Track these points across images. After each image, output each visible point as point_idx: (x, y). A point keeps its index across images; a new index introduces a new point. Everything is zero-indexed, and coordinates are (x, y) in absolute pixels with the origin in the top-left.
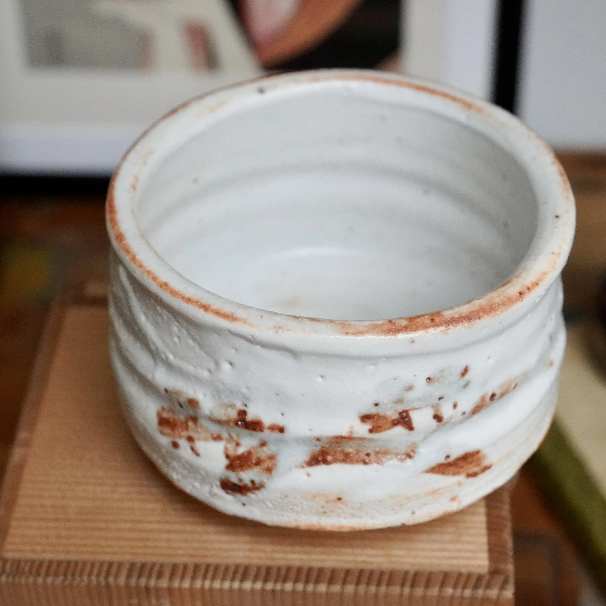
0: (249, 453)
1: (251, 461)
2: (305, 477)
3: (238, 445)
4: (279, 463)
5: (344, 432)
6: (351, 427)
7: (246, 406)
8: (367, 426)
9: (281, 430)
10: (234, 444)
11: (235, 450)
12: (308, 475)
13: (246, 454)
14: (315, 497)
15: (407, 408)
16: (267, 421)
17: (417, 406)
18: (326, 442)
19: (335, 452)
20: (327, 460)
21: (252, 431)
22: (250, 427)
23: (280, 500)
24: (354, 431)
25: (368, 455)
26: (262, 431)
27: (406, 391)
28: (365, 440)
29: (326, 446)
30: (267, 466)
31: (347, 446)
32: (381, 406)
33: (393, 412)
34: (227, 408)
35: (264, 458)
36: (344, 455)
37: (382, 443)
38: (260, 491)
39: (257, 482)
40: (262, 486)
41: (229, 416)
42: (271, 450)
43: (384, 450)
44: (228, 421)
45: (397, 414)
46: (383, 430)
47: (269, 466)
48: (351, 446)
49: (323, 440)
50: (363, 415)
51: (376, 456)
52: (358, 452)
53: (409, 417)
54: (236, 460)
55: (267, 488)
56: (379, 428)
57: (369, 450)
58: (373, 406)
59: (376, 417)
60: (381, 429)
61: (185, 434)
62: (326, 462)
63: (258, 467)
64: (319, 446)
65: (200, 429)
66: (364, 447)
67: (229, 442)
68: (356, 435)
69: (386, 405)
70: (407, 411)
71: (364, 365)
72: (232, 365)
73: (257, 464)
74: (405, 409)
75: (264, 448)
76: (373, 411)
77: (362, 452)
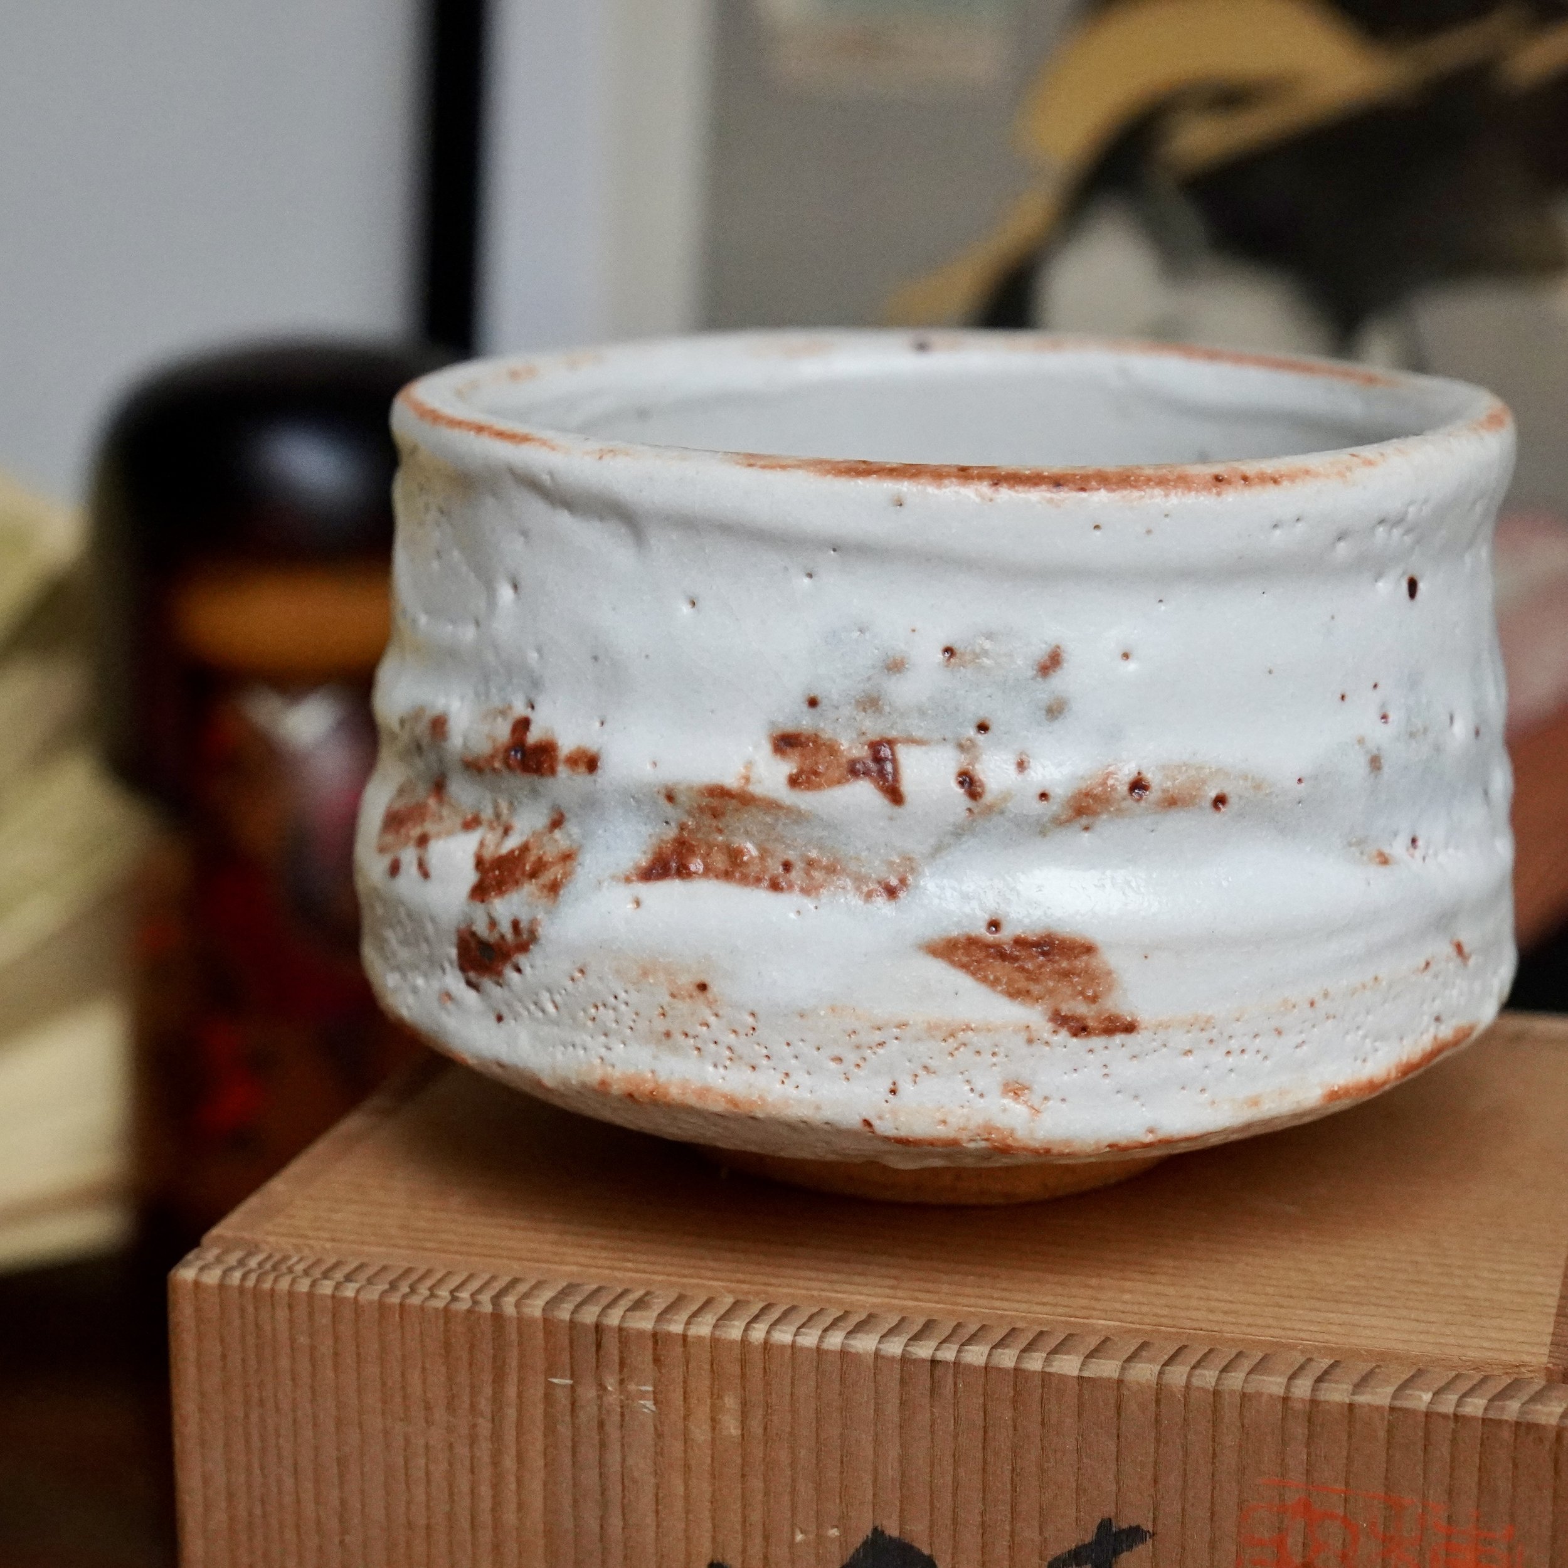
0: (525, 848)
1: (524, 865)
2: (631, 906)
3: (507, 831)
4: (579, 869)
5: (731, 780)
6: (749, 765)
7: (533, 707)
8: (786, 768)
9: (590, 763)
10: (500, 831)
11: (498, 845)
12: (638, 903)
13: (517, 853)
14: (645, 974)
15: (891, 734)
16: (567, 744)
17: (915, 733)
18: (688, 808)
19: (710, 847)
20: (687, 868)
21: (535, 778)
22: (531, 763)
23: (569, 984)
24: (754, 777)
25: (787, 866)
26: (552, 771)
27: (886, 671)
28: (781, 813)
29: (690, 823)
30: (552, 877)
31: (739, 829)
32: (824, 708)
33: (854, 736)
34: (495, 718)
35: (550, 859)
36: (730, 856)
37: (825, 833)
38: (530, 955)
39: (523, 925)
40: (533, 937)
41: (494, 741)
42: (570, 836)
43: (828, 858)
44: (493, 757)
45: (863, 744)
46: (822, 785)
47: (556, 879)
48: (747, 832)
49: (682, 798)
50: (779, 732)
51: (808, 874)
52: (764, 853)
53: (894, 761)
54: (493, 870)
55: (543, 941)
56: (813, 777)
57: (790, 852)
58: (805, 707)
59: (811, 744)
60: (818, 779)
61: (416, 832)
62: (684, 871)
63: (533, 881)
64: (673, 824)
65: (445, 812)
66: (780, 839)
67: (492, 828)
68: (756, 789)
69: (837, 708)
70: (891, 743)
71: (786, 569)
72: (515, 587)
73: (534, 875)
74: (884, 736)
75: (558, 834)
76: (804, 722)
77: (772, 856)
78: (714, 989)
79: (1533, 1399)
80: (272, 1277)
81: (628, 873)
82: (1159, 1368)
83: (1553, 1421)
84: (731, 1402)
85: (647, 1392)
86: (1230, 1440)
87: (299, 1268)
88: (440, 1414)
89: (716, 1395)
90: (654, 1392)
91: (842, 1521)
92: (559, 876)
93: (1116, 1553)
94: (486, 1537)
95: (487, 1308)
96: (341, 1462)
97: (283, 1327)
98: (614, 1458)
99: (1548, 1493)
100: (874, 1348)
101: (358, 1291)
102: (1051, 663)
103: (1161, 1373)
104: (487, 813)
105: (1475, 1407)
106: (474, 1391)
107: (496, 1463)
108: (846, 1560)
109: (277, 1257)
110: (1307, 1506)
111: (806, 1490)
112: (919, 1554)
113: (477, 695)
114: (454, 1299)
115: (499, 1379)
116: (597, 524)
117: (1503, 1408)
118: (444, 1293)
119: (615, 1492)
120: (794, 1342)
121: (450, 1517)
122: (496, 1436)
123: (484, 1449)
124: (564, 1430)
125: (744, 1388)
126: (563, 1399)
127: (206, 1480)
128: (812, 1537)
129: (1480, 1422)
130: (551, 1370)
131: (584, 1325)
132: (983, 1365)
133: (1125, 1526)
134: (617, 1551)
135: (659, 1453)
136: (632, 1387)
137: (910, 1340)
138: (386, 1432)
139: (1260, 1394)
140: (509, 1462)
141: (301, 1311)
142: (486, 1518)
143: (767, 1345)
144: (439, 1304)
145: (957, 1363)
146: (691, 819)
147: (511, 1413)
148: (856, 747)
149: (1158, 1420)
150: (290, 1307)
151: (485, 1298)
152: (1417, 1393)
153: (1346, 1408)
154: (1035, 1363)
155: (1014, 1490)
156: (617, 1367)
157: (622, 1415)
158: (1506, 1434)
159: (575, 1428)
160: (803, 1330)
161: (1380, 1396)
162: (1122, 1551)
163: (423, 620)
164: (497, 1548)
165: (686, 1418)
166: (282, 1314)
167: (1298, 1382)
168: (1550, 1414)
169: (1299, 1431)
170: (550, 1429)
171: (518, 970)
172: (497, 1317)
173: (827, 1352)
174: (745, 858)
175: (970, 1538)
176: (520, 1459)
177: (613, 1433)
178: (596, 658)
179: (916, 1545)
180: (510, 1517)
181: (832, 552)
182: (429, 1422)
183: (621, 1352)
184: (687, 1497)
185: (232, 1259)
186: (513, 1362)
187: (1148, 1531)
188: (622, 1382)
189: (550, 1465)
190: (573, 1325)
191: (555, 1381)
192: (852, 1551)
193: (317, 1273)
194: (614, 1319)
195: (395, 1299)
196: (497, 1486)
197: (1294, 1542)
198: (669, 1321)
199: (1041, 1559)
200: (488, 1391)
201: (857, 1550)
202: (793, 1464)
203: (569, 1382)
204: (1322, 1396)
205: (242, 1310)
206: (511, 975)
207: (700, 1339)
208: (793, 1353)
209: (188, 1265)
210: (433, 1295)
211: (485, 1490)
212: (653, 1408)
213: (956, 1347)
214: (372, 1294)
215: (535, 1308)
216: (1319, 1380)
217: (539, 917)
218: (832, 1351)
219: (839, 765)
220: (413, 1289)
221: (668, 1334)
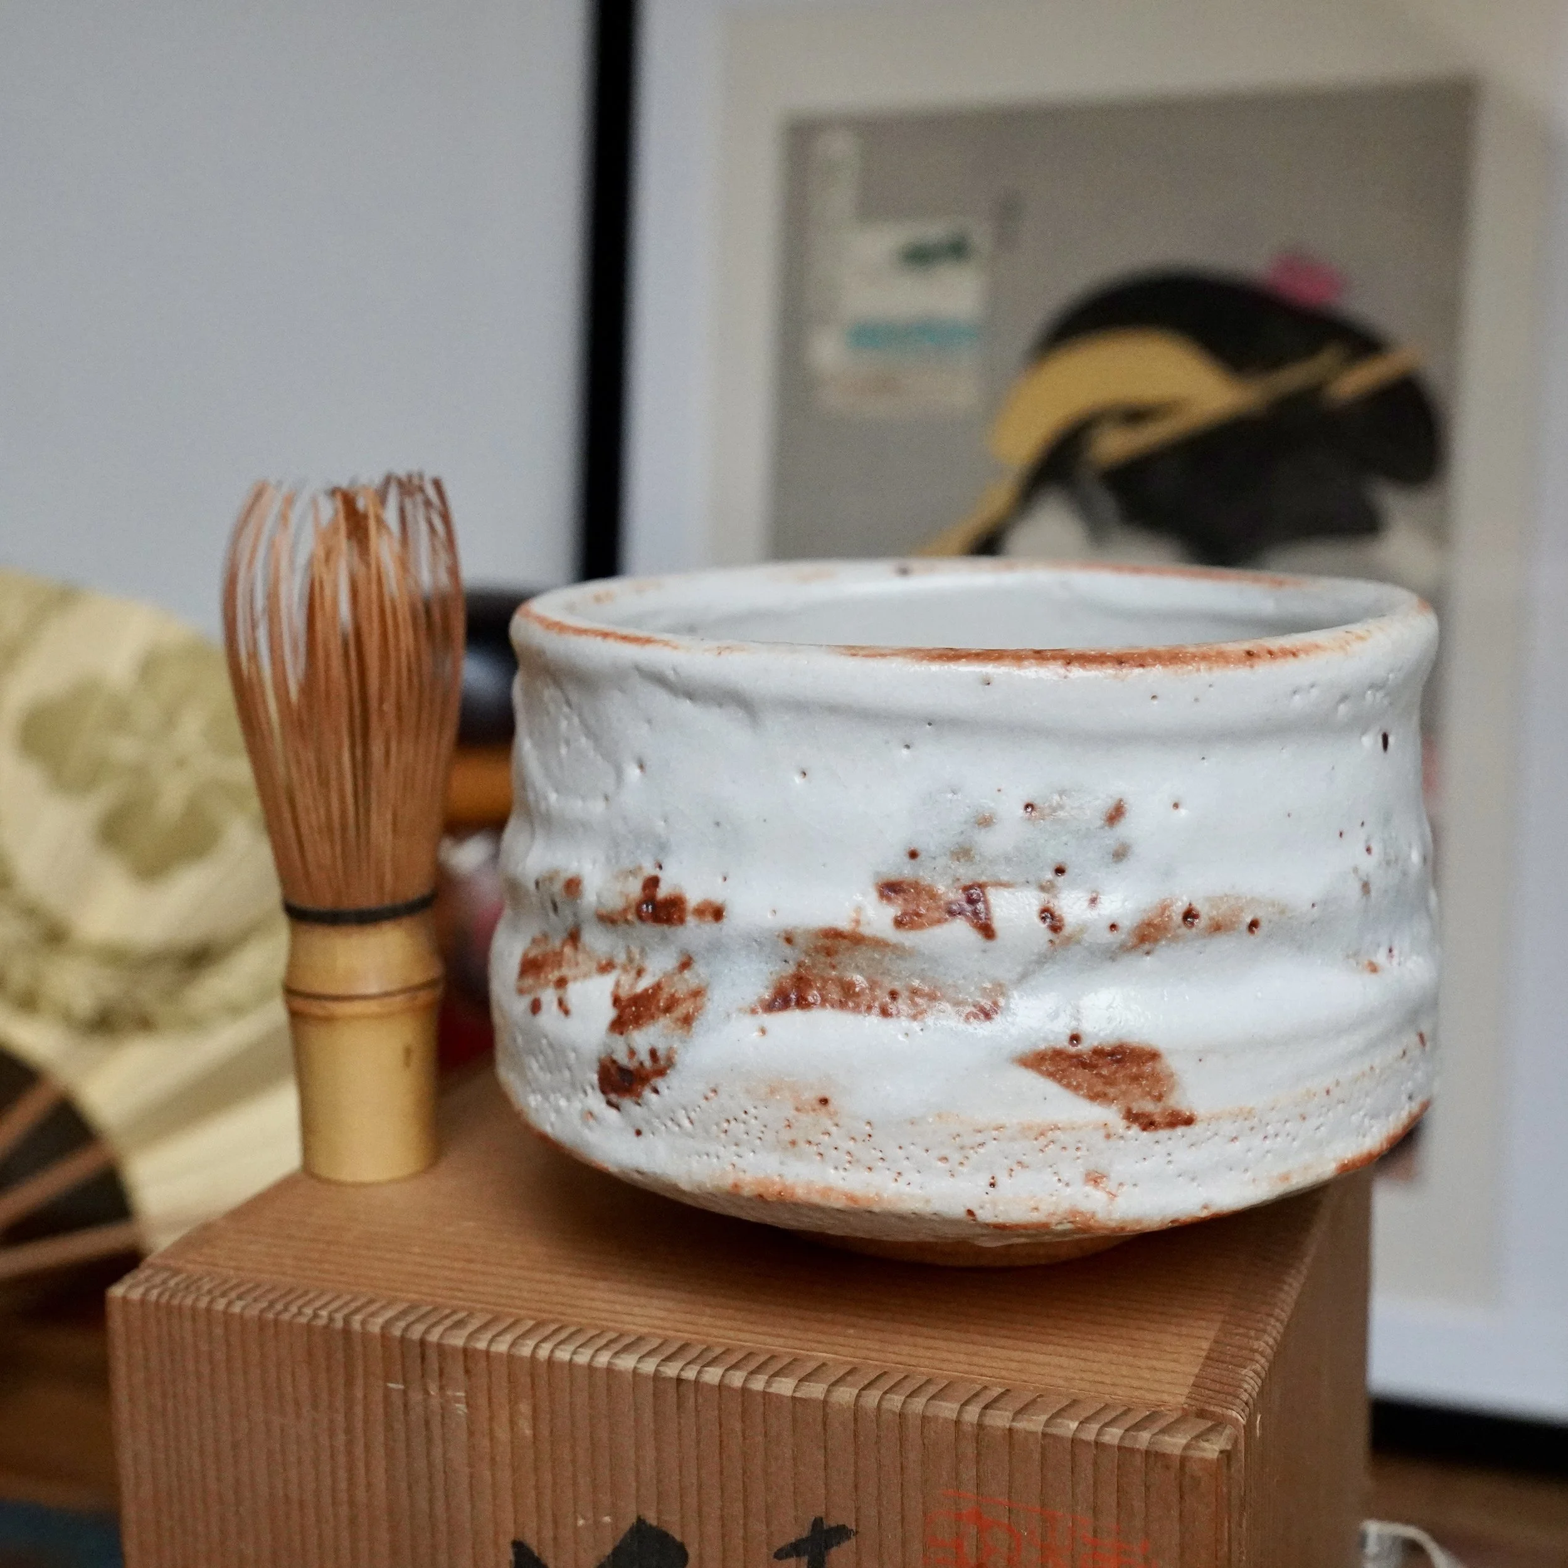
0: (658, 987)
1: (658, 1001)
2: (756, 1034)
3: (640, 973)
4: (709, 1003)
5: (843, 924)
6: (859, 909)
8: (891, 911)
9: (718, 913)
10: (633, 973)
11: (633, 985)
12: (763, 1031)
13: (650, 991)
14: (773, 1091)
15: (983, 879)
16: (693, 898)
17: (1004, 878)
18: (804, 948)
19: (825, 981)
20: (806, 1000)
21: (666, 927)
22: (662, 915)
23: (703, 1103)
24: (863, 919)
25: (894, 995)
26: (682, 921)
27: (976, 825)
28: (887, 950)
29: (806, 961)
30: (685, 1011)
31: (850, 964)
32: (923, 859)
33: (950, 882)
34: (626, 877)
35: (682, 996)
36: (843, 988)
37: (926, 966)
38: (667, 1079)
39: (661, 1053)
40: (670, 1063)
41: (627, 896)
42: (698, 976)
43: (929, 987)
44: (625, 911)
45: (958, 889)
46: (924, 925)
47: (689, 1013)
48: (857, 967)
49: (800, 940)
50: (885, 881)
51: (912, 1000)
52: (873, 985)
53: (986, 902)
54: (630, 1006)
55: (679, 1066)
56: (916, 918)
57: (896, 983)
58: (906, 859)
59: (912, 890)
60: (920, 920)
61: (554, 976)
62: (804, 1003)
63: (668, 1015)
64: (791, 963)
65: (581, 957)
66: (886, 972)
67: (625, 969)
68: (866, 930)
69: (934, 858)
70: (982, 886)
71: (887, 742)
72: (641, 767)
73: (668, 1009)
74: (977, 880)
75: (687, 974)
76: (906, 872)
77: (880, 987)
78: (834, 1102)
79: (1163, 1431)
81: (753, 1006)
82: (857, 1391)
83: (1177, 1452)
84: (525, 1408)
85: (459, 1397)
86: (913, 1456)
88: (306, 1410)
89: (513, 1402)
90: (466, 1397)
91: (614, 1512)
92: (691, 1010)
93: (828, 1547)
94: (344, 1511)
95: (339, 1324)
96: (235, 1446)
97: (189, 1336)
98: (437, 1452)
99: (1175, 1513)
100: (633, 1366)
101: (244, 1307)
102: (1116, 814)
103: (859, 1396)
104: (621, 958)
105: (1113, 1435)
106: (332, 1392)
107: (349, 1453)
108: (617, 1543)
110: (978, 1516)
111: (584, 1481)
112: (673, 1539)
113: (608, 860)
114: (316, 1317)
115: (349, 1383)
116: (716, 710)
117: (1135, 1439)
118: (309, 1311)
119: (439, 1477)
120: (571, 1360)
121: (317, 1493)
122: (349, 1430)
123: (341, 1438)
124: (399, 1426)
125: (534, 1396)
126: (397, 1401)
127: (136, 1456)
128: (591, 1522)
129: (1116, 1449)
130: (387, 1378)
131: (411, 1341)
132: (717, 1384)
133: (833, 1524)
134: (443, 1527)
135: (472, 1447)
136: (449, 1393)
137: (663, 1360)
138: (267, 1423)
139: (936, 1418)
140: (359, 1450)
141: (202, 1322)
142: (343, 1496)
143: (550, 1361)
144: (303, 1320)
145: (697, 1382)
146: (808, 958)
147: (359, 1410)
148: (952, 892)
149: (856, 1436)
150: (193, 1318)
151: (340, 1316)
152: (1066, 1422)
153: (1007, 1432)
154: (758, 1384)
155: (745, 1490)
156: (437, 1374)
157: (443, 1417)
158: (1138, 1461)
159: (407, 1423)
160: (580, 1350)
161: (1034, 1423)
162: (832, 1546)
163: (553, 797)
164: (353, 1521)
165: (491, 1419)
166: (187, 1324)
167: (969, 1408)
168: (1175, 1445)
169: (970, 1450)
170: (389, 1427)
171: (656, 1091)
172: (347, 1332)
173: (596, 1369)
174: (857, 989)
175: (712, 1528)
176: (367, 1448)
177: (437, 1431)
178: (718, 824)
179: (671, 1533)
180: (361, 1495)
181: (928, 726)
182: (298, 1416)
183: (440, 1363)
184: (494, 1484)
186: (360, 1370)
187: (852, 1530)
188: (442, 1388)
189: (390, 1453)
190: (403, 1340)
191: (391, 1385)
192: (621, 1536)
194: (434, 1337)
195: (270, 1316)
196: (351, 1469)
197: (969, 1548)
198: (478, 1340)
199: (769, 1549)
200: (341, 1391)
201: (625, 1536)
202: (574, 1461)
203: (401, 1387)
204: (988, 1421)
205: (158, 1320)
206: (648, 1094)
207: (499, 1355)
208: (570, 1370)
209: (121, 1285)
210: (299, 1314)
211: (342, 1474)
212: (466, 1411)
213: (698, 1368)
214: (253, 1312)
215: (376, 1326)
216: (986, 1407)
217: (675, 1046)
218: (601, 1369)
219: (939, 907)
220: (286, 1309)
221: (476, 1350)
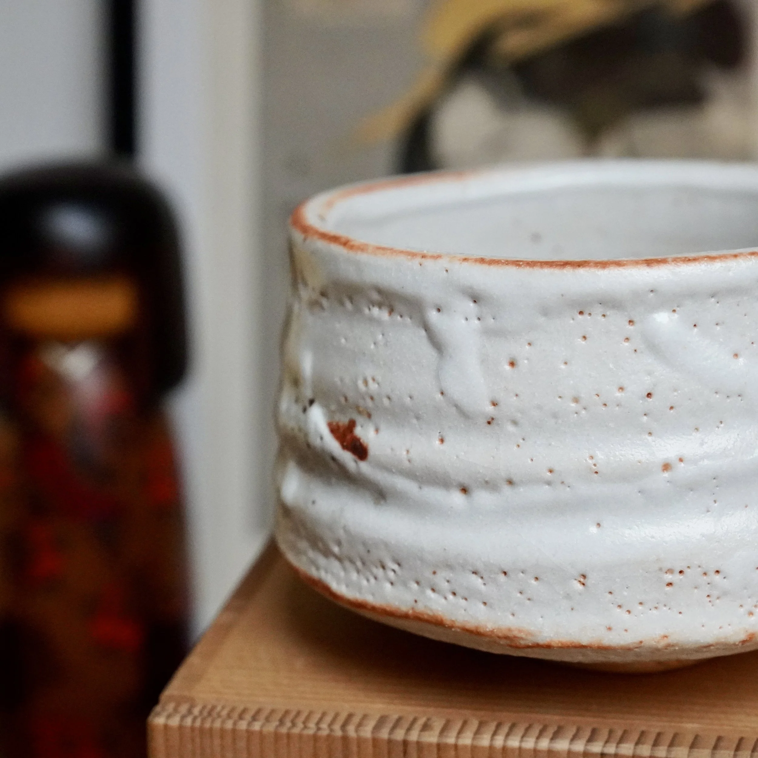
80: (209, 720)
87: (224, 713)
95: (338, 733)
97: (217, 749)
101: (262, 726)
109: (209, 707)
114: (319, 729)
118: (312, 725)
120: (520, 746)
131: (397, 741)
137: (586, 742)
141: (229, 740)
143: (504, 749)
144: (311, 732)
145: (616, 755)
150: (222, 738)
151: (337, 727)
160: (524, 738)
166: (217, 742)
172: (345, 739)
173: (539, 751)
185: (184, 709)
190: (390, 741)
193: (235, 715)
194: (413, 736)
195: (284, 731)
198: (446, 737)
205: (193, 740)
207: (465, 747)
209: (158, 714)
210: (305, 727)
213: (614, 745)
214: (271, 728)
215: (367, 732)
218: (543, 751)
220: (294, 724)
221: (446, 745)
